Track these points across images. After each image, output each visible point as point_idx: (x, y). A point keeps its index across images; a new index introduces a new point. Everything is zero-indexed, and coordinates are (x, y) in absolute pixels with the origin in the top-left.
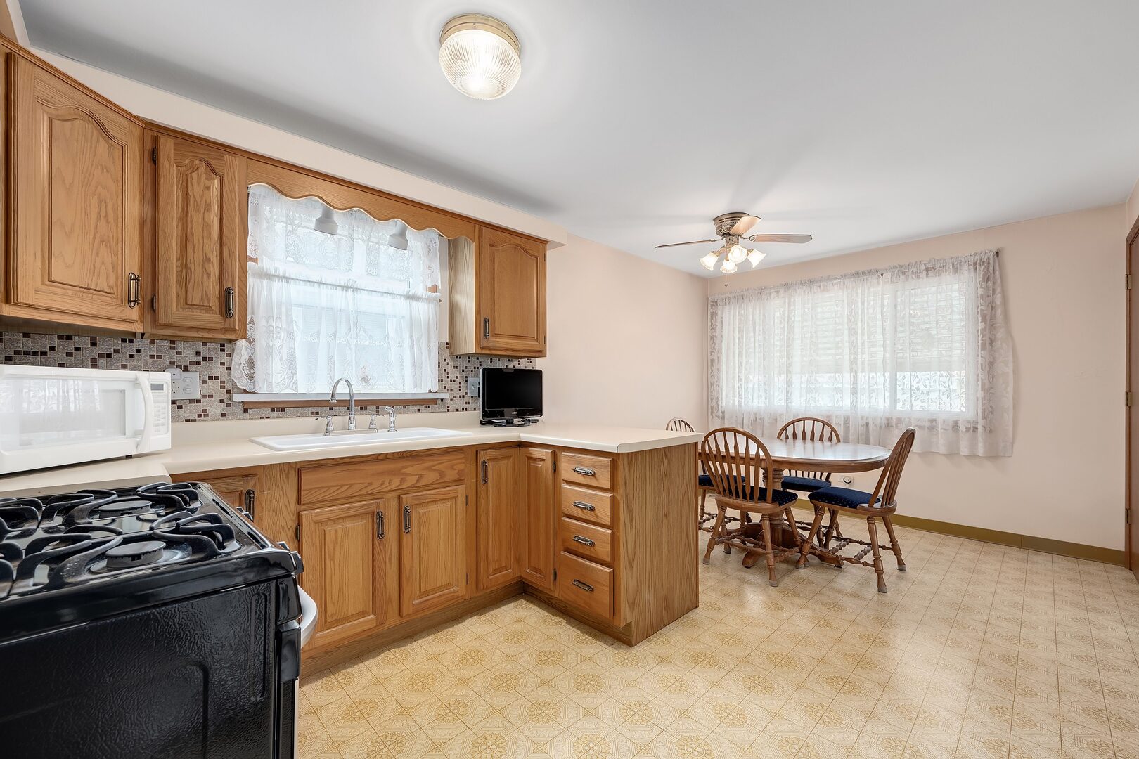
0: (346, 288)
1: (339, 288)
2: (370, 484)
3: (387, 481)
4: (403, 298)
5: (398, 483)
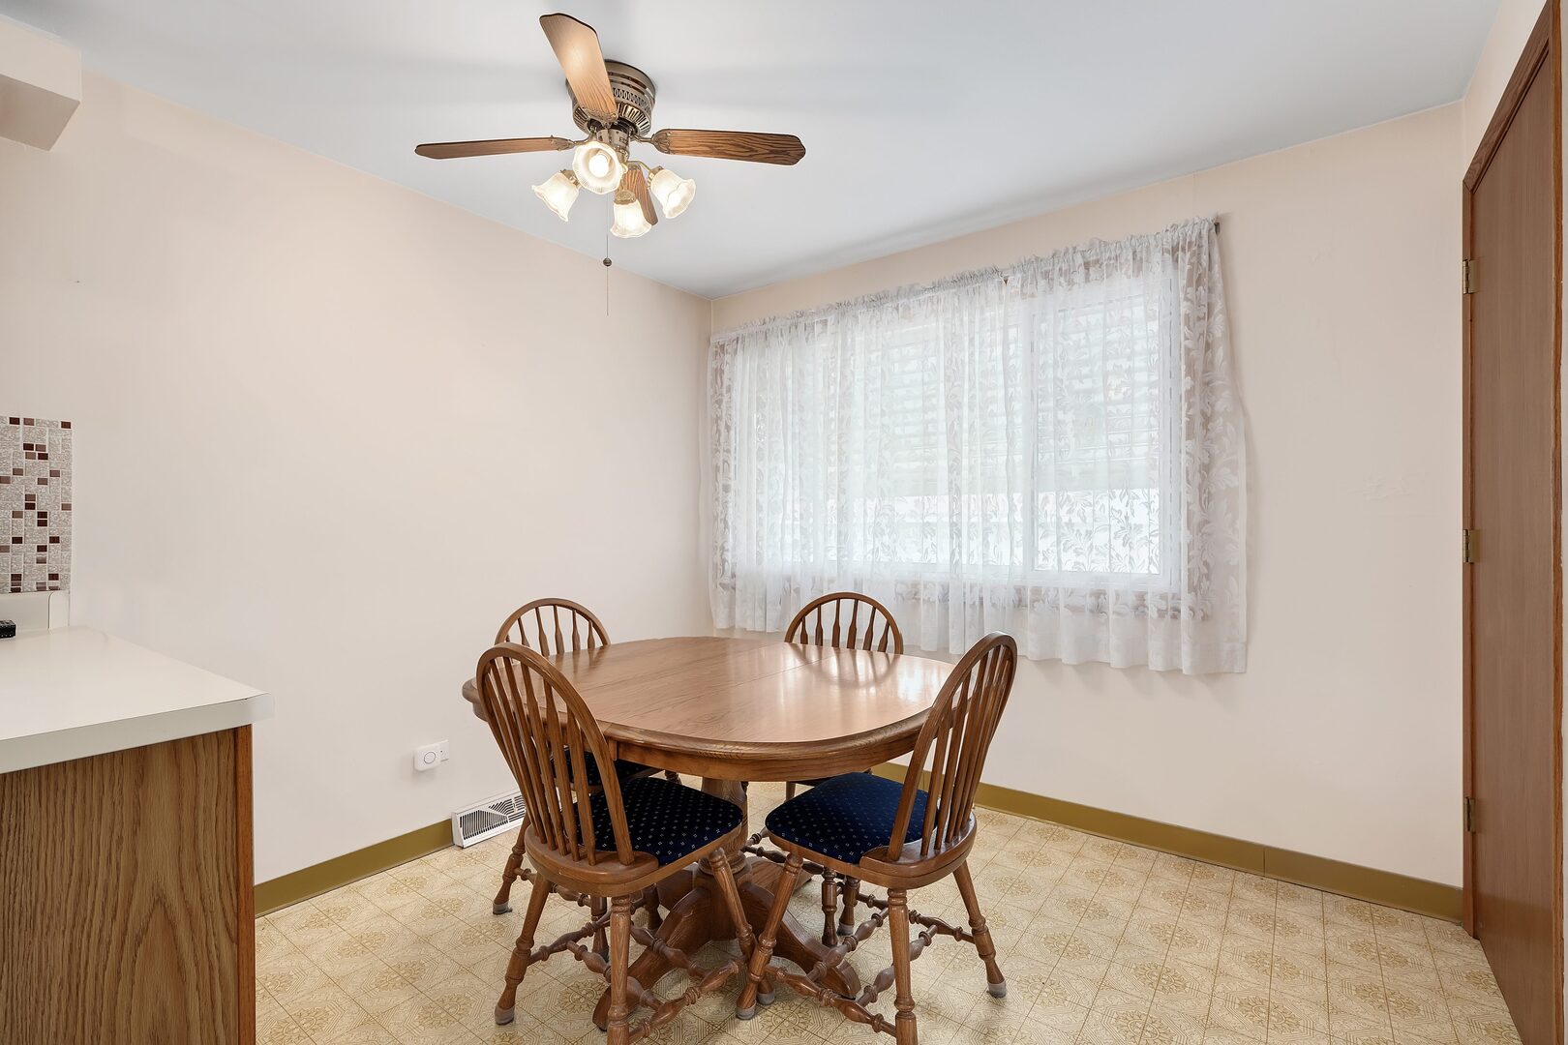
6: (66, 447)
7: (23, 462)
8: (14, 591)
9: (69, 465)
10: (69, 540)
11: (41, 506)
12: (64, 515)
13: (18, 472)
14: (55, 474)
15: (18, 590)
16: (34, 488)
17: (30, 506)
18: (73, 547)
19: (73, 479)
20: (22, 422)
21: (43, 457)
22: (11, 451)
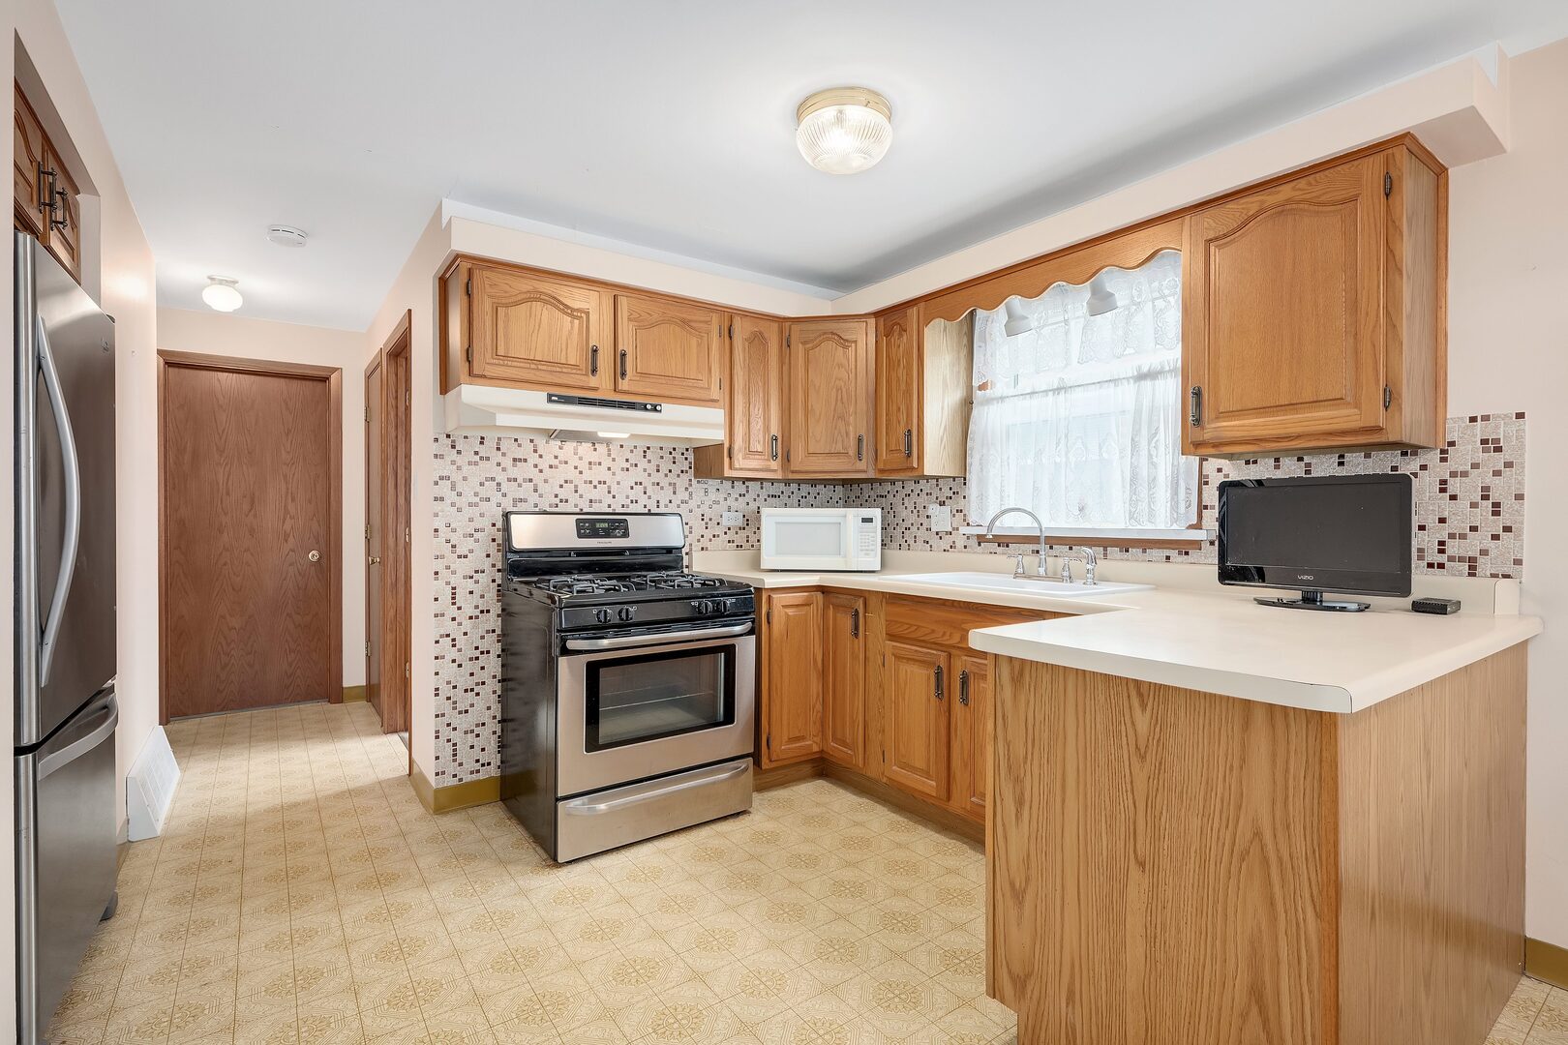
0: (1057, 390)
1: (1051, 393)
2: (933, 631)
3: (948, 634)
4: (1132, 381)
5: (958, 640)
6: (1520, 438)
7: (1480, 457)
8: (1470, 575)
9: (1522, 455)
10: (1521, 530)
11: (1494, 497)
12: (1516, 504)
13: (1475, 466)
14: (1509, 465)
15: (1474, 575)
16: (1490, 480)
17: (1485, 497)
18: (1525, 537)
19: (1526, 469)
20: (1479, 419)
21: (1498, 449)
22: (1470, 447)
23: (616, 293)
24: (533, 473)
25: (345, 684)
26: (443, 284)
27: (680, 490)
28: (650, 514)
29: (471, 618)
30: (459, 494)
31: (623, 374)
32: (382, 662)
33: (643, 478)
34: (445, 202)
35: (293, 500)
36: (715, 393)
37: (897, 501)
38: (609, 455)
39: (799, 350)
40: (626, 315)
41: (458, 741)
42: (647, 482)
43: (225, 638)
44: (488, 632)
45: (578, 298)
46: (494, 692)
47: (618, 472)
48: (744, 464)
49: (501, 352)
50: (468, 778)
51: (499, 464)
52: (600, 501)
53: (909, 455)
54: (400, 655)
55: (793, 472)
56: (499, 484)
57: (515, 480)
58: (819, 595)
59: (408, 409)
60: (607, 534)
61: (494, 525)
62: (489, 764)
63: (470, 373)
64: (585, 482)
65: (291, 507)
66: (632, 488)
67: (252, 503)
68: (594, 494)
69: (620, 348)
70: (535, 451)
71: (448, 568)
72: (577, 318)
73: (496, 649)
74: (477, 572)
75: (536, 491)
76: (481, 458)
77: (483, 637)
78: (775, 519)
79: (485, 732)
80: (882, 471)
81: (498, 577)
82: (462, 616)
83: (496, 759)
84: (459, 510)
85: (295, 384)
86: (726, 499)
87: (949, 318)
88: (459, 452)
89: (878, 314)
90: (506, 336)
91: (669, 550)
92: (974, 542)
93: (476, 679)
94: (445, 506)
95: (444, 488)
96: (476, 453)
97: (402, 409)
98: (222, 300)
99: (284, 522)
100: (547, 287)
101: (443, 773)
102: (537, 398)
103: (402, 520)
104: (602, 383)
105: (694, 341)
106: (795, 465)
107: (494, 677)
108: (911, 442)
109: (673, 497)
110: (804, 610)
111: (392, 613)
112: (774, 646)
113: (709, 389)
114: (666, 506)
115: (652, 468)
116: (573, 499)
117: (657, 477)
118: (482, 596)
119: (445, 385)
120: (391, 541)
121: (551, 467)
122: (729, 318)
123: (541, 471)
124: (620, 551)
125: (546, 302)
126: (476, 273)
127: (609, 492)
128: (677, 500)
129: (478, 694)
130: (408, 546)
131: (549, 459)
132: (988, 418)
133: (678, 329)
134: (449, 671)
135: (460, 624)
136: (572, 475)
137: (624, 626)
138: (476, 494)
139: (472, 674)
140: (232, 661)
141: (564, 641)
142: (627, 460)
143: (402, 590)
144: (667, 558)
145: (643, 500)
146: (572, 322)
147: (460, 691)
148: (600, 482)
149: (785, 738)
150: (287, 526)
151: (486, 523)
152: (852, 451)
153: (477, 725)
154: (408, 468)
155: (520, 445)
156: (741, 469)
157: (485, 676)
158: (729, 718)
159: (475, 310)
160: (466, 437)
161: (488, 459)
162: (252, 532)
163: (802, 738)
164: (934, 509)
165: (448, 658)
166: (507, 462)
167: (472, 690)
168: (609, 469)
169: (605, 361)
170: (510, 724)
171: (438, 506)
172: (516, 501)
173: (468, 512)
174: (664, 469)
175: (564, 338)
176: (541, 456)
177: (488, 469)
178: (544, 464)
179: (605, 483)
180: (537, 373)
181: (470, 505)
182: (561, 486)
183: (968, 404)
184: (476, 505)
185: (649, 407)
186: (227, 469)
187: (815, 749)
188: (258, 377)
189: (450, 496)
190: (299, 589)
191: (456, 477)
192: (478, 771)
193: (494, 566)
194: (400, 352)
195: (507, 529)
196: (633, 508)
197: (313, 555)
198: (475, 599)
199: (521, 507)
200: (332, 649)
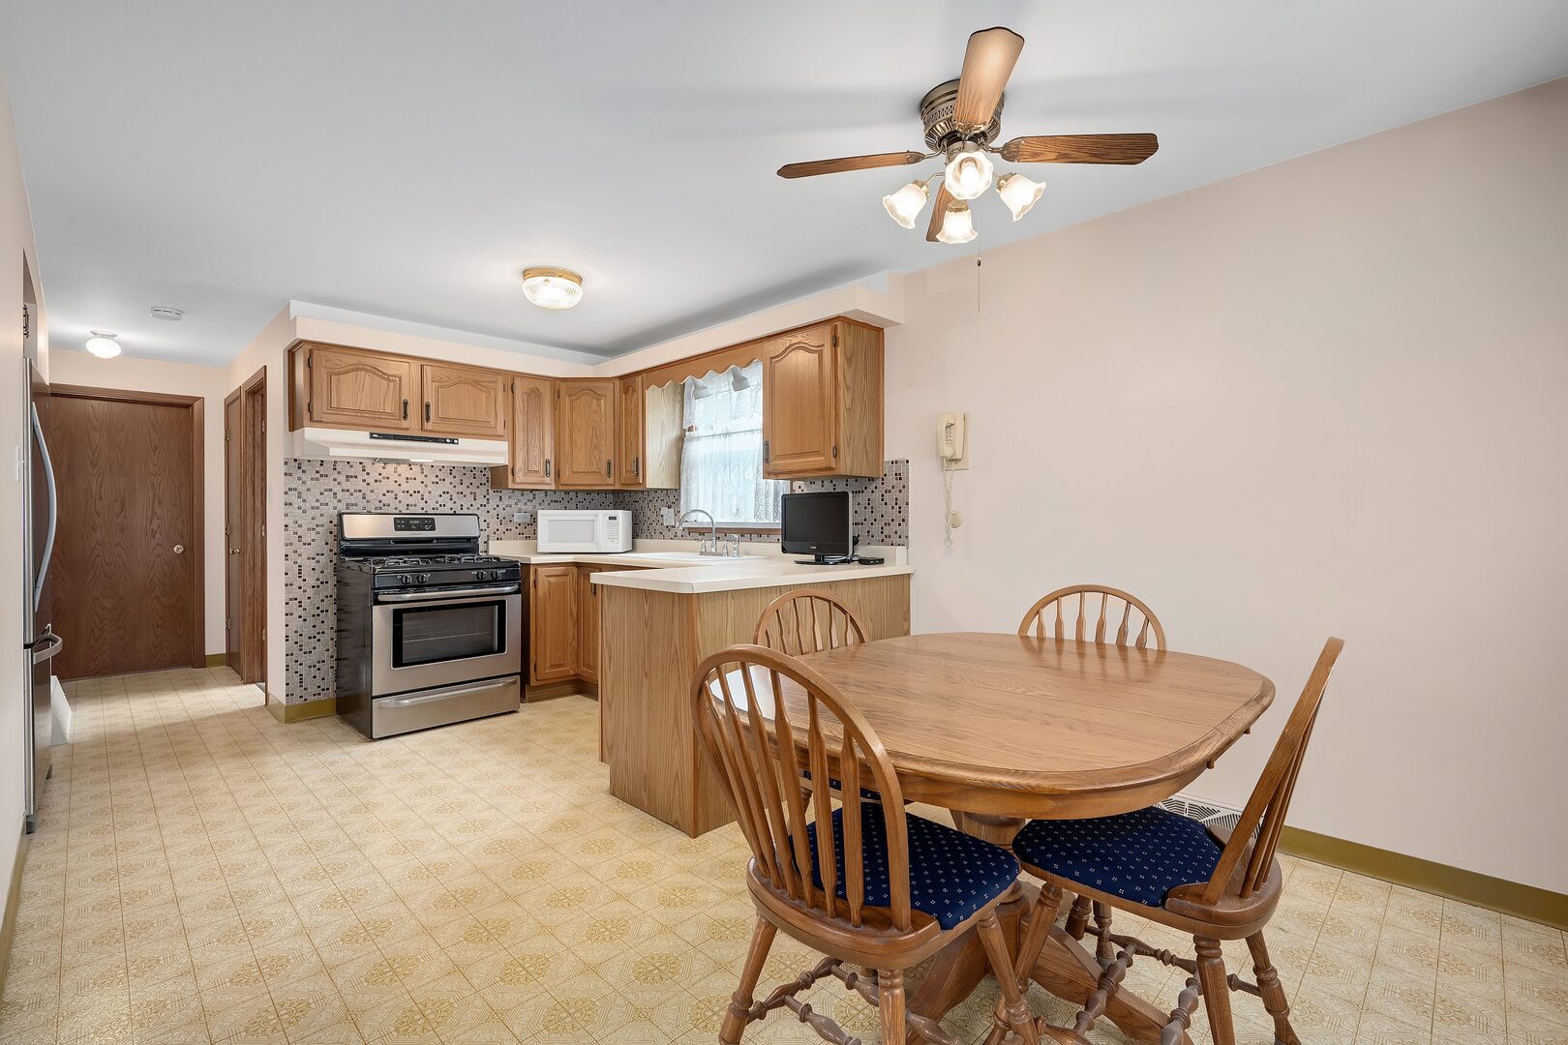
0: (726, 435)
1: (723, 436)
6: (908, 473)
7: (895, 482)
11: (899, 503)
12: (906, 508)
13: (893, 487)
17: (896, 504)
20: (894, 463)
21: (901, 479)
22: (891, 477)
23: (423, 363)
24: (362, 486)
25: (208, 652)
26: (291, 355)
27: (480, 497)
28: (455, 514)
29: (313, 587)
30: (304, 501)
31: (428, 419)
32: (241, 629)
33: (449, 488)
34: (293, 303)
35: (160, 504)
36: (500, 430)
37: (645, 505)
38: (422, 473)
39: (566, 400)
40: (430, 378)
41: (303, 673)
42: (453, 492)
43: (98, 616)
44: (327, 597)
45: (393, 367)
46: (332, 639)
47: (430, 484)
48: (521, 479)
49: (334, 405)
50: (311, 699)
51: (335, 480)
52: (415, 505)
53: (637, 474)
54: (258, 625)
55: (563, 485)
56: (335, 494)
57: (348, 491)
58: (575, 569)
59: (264, 435)
60: (419, 528)
61: (331, 522)
62: (328, 689)
63: (311, 419)
64: (403, 492)
65: (158, 510)
66: (441, 496)
67: (123, 506)
68: (411, 500)
69: (425, 401)
70: (364, 470)
71: (295, 552)
72: (393, 381)
73: (333, 609)
74: (318, 554)
75: (364, 498)
76: (321, 476)
77: (322, 601)
78: (546, 518)
79: (325, 667)
80: (624, 485)
81: (334, 558)
82: (306, 586)
83: (333, 687)
84: (305, 511)
85: (161, 410)
86: (516, 504)
87: (661, 386)
88: (304, 471)
89: (621, 378)
90: (338, 394)
91: (469, 539)
92: (687, 532)
93: (317, 629)
94: (294, 509)
95: (293, 497)
96: (317, 472)
97: (258, 433)
98: (103, 349)
99: (151, 522)
100: (369, 361)
101: (292, 695)
102: (363, 436)
103: (259, 520)
104: (412, 425)
105: (484, 396)
106: (563, 480)
107: (332, 628)
108: (638, 466)
109: (473, 503)
110: (562, 579)
111: (249, 592)
112: (539, 602)
113: (496, 428)
114: (468, 509)
115: (456, 482)
116: (394, 504)
117: (460, 488)
118: (322, 572)
119: (294, 424)
120: (249, 535)
121: (376, 481)
122: (511, 380)
123: (368, 484)
124: (429, 540)
125: (368, 371)
126: (315, 352)
127: (422, 499)
128: (477, 504)
129: (319, 640)
130: (264, 540)
131: (374, 476)
132: (695, 450)
133: (470, 387)
134: (296, 623)
135: (305, 591)
136: (393, 486)
137: (420, 587)
138: (317, 501)
139: (314, 626)
140: (105, 634)
141: (376, 595)
142: (437, 476)
143: (259, 574)
144: (467, 545)
145: (450, 504)
146: (388, 385)
147: (305, 639)
148: (415, 492)
149: (548, 665)
150: (155, 525)
151: (324, 521)
152: (604, 471)
153: (319, 662)
154: (264, 479)
155: (351, 466)
156: (521, 483)
157: (324, 627)
158: (501, 648)
159: (314, 376)
160: (309, 461)
161: (326, 476)
162: (122, 530)
163: (562, 665)
164: (664, 511)
165: (296, 615)
166: (342, 478)
167: (314, 637)
168: (422, 482)
169: (414, 410)
170: (342, 662)
171: (289, 509)
172: (348, 506)
173: (311, 513)
174: (466, 482)
175: (382, 395)
176: (368, 474)
177: (327, 483)
178: (370, 480)
179: (419, 492)
180: (363, 419)
181: (313, 508)
182: (384, 495)
183: (681, 441)
184: (318, 508)
185: (448, 441)
186: (100, 478)
187: (572, 672)
188: (128, 405)
189: (297, 502)
190: (166, 576)
191: (302, 488)
192: (319, 694)
193: (331, 550)
194: (257, 391)
195: (340, 525)
196: (441, 510)
197: (178, 549)
198: (317, 574)
199: (353, 509)
200: (195, 625)
